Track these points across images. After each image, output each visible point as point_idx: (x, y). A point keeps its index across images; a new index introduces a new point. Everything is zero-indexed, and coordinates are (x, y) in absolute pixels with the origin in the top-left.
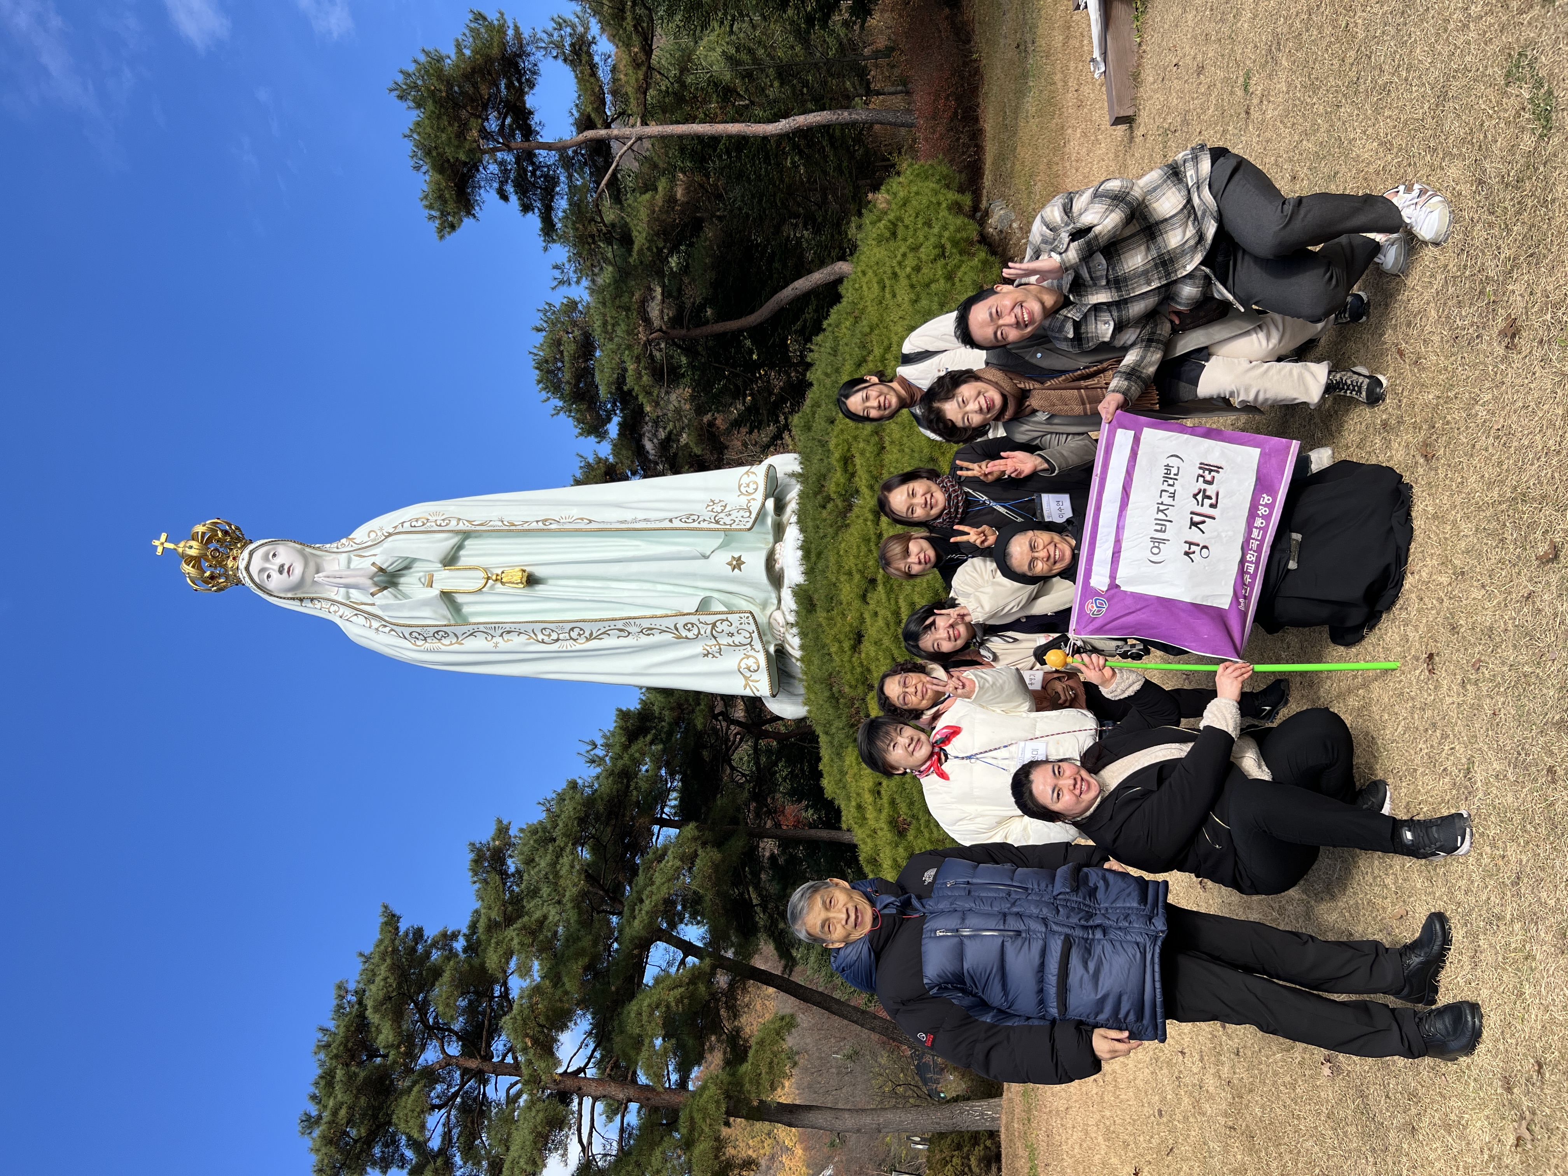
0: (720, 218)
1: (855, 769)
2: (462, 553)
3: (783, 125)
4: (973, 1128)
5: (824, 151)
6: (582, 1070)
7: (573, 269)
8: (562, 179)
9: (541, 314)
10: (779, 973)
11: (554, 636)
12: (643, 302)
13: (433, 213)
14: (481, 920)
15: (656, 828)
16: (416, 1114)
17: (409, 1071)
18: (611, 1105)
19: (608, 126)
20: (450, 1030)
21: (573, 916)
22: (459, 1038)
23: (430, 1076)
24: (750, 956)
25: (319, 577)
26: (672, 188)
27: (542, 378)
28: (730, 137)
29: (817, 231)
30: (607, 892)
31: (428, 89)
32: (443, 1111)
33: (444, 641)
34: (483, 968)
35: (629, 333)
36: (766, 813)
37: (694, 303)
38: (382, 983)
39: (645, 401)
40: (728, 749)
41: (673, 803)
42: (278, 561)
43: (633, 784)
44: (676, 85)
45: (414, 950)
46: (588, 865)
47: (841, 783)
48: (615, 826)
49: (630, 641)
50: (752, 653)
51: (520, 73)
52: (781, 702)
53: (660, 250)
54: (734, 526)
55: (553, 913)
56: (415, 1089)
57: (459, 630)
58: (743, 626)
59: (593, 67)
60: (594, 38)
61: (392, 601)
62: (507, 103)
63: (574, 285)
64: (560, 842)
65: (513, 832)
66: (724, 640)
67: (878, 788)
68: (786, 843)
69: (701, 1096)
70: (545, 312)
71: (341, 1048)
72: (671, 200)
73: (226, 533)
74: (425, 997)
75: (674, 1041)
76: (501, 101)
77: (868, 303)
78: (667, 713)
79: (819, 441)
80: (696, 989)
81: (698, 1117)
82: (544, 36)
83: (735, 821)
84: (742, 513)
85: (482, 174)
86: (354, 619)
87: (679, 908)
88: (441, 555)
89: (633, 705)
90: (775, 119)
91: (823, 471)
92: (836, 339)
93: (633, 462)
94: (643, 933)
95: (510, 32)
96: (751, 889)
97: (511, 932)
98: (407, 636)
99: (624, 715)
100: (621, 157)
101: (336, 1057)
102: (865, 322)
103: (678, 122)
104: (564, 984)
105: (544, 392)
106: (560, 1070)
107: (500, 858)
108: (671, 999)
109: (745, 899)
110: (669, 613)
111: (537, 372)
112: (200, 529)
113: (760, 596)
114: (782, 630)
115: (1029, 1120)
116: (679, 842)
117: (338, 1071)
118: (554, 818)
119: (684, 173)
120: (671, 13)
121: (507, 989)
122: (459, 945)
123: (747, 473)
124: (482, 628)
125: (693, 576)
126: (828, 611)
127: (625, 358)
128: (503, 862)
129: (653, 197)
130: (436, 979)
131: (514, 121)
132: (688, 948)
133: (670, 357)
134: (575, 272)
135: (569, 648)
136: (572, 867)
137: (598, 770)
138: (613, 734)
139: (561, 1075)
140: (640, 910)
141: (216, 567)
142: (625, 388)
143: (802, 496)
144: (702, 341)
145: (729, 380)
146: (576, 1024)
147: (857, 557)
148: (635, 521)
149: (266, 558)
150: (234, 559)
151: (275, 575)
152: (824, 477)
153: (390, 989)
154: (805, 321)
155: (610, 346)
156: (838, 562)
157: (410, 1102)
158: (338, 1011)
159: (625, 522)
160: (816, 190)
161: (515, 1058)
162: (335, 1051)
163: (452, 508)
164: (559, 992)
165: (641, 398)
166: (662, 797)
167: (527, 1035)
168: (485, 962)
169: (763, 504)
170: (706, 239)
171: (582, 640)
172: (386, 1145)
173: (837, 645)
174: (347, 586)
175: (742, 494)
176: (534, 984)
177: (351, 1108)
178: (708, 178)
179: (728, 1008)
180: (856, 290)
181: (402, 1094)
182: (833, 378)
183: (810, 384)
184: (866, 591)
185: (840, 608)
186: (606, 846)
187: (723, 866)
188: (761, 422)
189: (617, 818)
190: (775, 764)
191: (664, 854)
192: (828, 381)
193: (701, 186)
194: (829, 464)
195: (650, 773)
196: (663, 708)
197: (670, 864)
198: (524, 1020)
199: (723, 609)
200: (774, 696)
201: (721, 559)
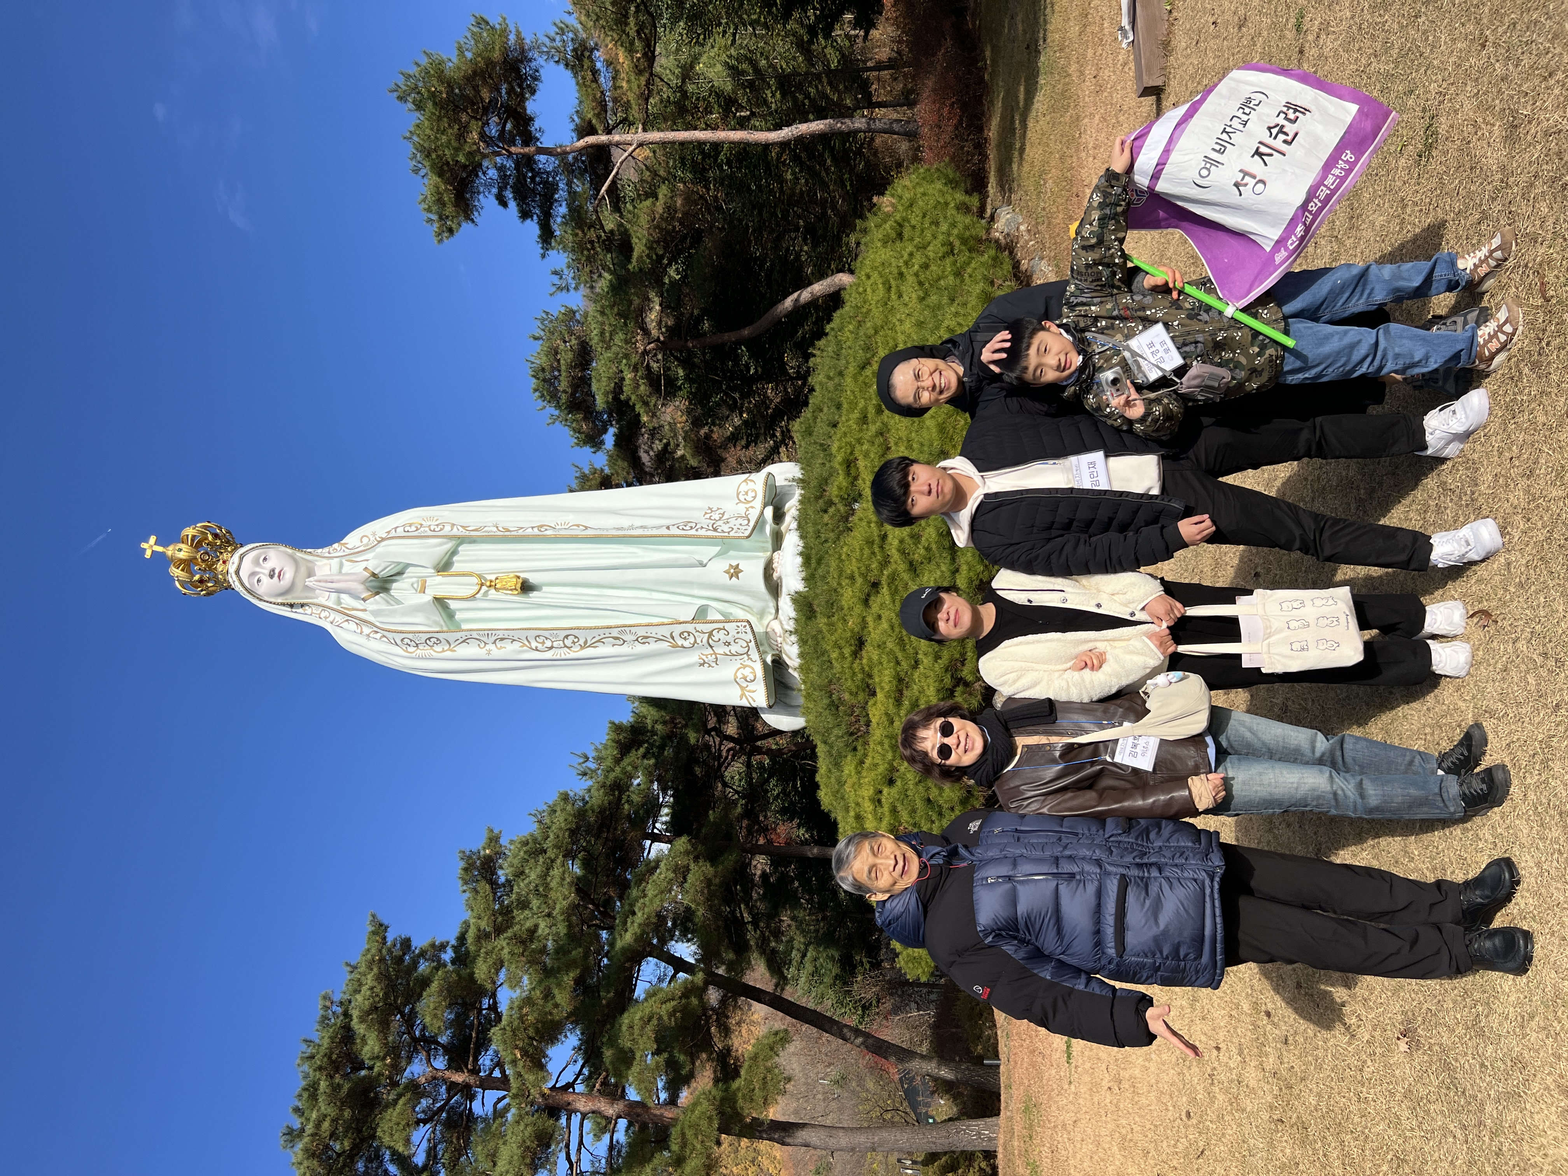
0: (720, 230)
1: (854, 779)
2: (455, 558)
3: (785, 133)
4: (970, 1148)
5: (825, 164)
6: (571, 1085)
7: (572, 275)
8: (561, 185)
9: (538, 323)
10: (770, 990)
11: (548, 644)
12: (641, 312)
13: (432, 216)
14: (470, 931)
15: (648, 842)
16: (401, 1127)
17: (395, 1084)
18: (599, 1124)
19: (609, 132)
20: (438, 1043)
21: (562, 929)
22: (446, 1051)
23: (415, 1089)
24: (742, 972)
25: (310, 582)
26: (672, 197)
27: (539, 386)
28: (734, 144)
29: (816, 243)
30: (597, 906)
31: (429, 91)
32: (428, 1126)
33: (436, 648)
34: (471, 978)
35: (627, 342)
36: (757, 830)
37: (692, 315)
38: (368, 993)
39: (642, 411)
40: (720, 765)
41: (664, 819)
42: (269, 565)
43: (625, 798)
44: (678, 94)
45: (400, 960)
46: (578, 878)
47: (839, 794)
48: (606, 839)
49: (625, 649)
50: (749, 663)
51: (521, 79)
52: (778, 713)
53: (659, 259)
54: (732, 534)
55: (543, 926)
56: (401, 1102)
57: (452, 637)
58: (740, 635)
59: (595, 72)
60: (596, 45)
61: (384, 606)
62: (508, 108)
63: (572, 291)
64: (551, 854)
65: (504, 841)
66: (721, 650)
67: (879, 796)
68: (778, 858)
69: (693, 1111)
70: (543, 320)
71: (325, 1059)
72: (670, 209)
73: (216, 536)
74: (413, 1009)
75: (665, 1056)
76: (502, 106)
77: (873, 306)
78: (659, 727)
79: (822, 445)
80: (688, 1004)
81: (689, 1134)
82: (547, 40)
83: (728, 837)
84: (740, 521)
85: (481, 179)
86: (345, 625)
87: (670, 924)
88: (435, 559)
89: (626, 718)
90: (778, 127)
91: (825, 475)
92: (839, 343)
93: (628, 473)
94: (635, 947)
95: (512, 38)
96: (742, 907)
97: (502, 943)
98: (399, 642)
99: (618, 728)
100: (622, 163)
101: (320, 1068)
102: (869, 325)
103: (679, 130)
104: (554, 997)
105: (540, 401)
106: (550, 1084)
107: (490, 867)
108: (663, 1013)
109: (736, 917)
110: (666, 621)
111: (535, 381)
112: (190, 532)
113: (758, 605)
114: (779, 640)
115: (1031, 1137)
116: (670, 856)
117: (322, 1083)
118: (546, 829)
119: (685, 183)
120: (674, 19)
121: (495, 1003)
122: (448, 956)
123: (745, 481)
124: (475, 635)
125: (690, 584)
126: (829, 617)
127: (622, 367)
128: (494, 873)
129: (654, 204)
130: (423, 989)
131: (514, 127)
132: (679, 964)
133: (667, 369)
134: (573, 278)
135: (563, 657)
136: (563, 879)
137: (590, 783)
138: (606, 747)
139: (551, 1089)
140: (633, 923)
141: (205, 571)
142: (622, 397)
144: (699, 353)
145: (725, 393)
146: (566, 1036)
147: (859, 560)
148: (631, 528)
149: (256, 562)
150: (224, 562)
151: (265, 579)
152: (826, 481)
153: (377, 999)
154: (805, 330)
155: (607, 355)
156: (838, 567)
157: (395, 1114)
158: (323, 1022)
159: (622, 529)
160: (816, 203)
161: (503, 1072)
162: (319, 1063)
163: (446, 513)
164: (550, 1005)
165: (639, 408)
166: (652, 808)
167: (516, 1047)
168: (474, 973)
169: (762, 513)
170: (706, 248)
171: (576, 648)
172: (370, 1160)
173: (837, 651)
174: (339, 591)
175: (741, 501)
176: (524, 995)
177: (334, 1121)
178: (708, 189)
179: (719, 1026)
180: (860, 294)
181: (387, 1106)
182: (836, 380)
183: (812, 390)
184: (869, 595)
185: (841, 614)
186: (597, 859)
187: (717, 881)
188: (757, 436)
189: (608, 832)
190: (767, 781)
191: (657, 867)
192: (831, 384)
193: (702, 197)
194: (831, 467)
195: (642, 787)
196: (656, 721)
197: (663, 876)
198: (513, 1031)
199: (720, 617)
200: (770, 707)
201: (718, 569)
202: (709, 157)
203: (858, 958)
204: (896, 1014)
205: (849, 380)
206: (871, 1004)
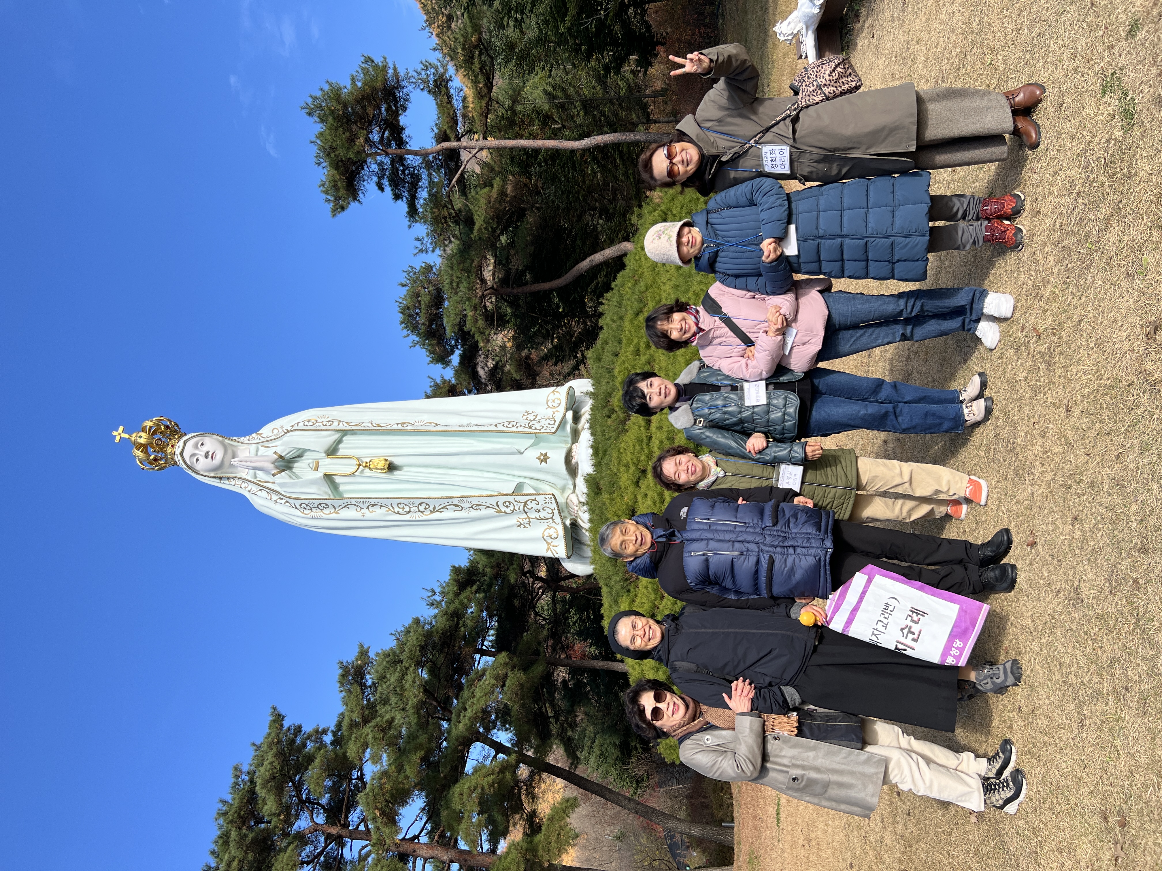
0: (538, 209)
2: (340, 446)
3: (586, 142)
5: (615, 162)
6: (417, 837)
7: (430, 241)
8: (424, 176)
9: (405, 274)
10: (567, 769)
11: (407, 509)
12: (480, 267)
13: (329, 197)
14: (345, 721)
15: (478, 656)
16: (290, 867)
17: (286, 835)
18: (437, 867)
19: (459, 140)
20: (319, 804)
21: (414, 720)
22: (325, 811)
23: (302, 839)
24: (546, 754)
25: (234, 462)
26: (504, 186)
27: (404, 319)
28: (547, 150)
29: (609, 219)
30: (439, 703)
31: (330, 109)
32: (310, 866)
33: (325, 511)
34: (345, 756)
35: (469, 289)
36: (560, 648)
37: (517, 269)
38: (269, 766)
39: (479, 339)
40: (533, 599)
41: (491, 638)
42: (205, 449)
43: (461, 622)
44: (509, 112)
45: (293, 741)
46: (426, 682)
48: (447, 653)
49: (463, 514)
50: (553, 525)
51: (396, 100)
52: (574, 562)
53: (494, 230)
54: (542, 431)
55: (399, 717)
56: (290, 848)
57: (337, 503)
58: (547, 505)
59: (449, 97)
60: (451, 77)
61: (288, 480)
62: (386, 121)
63: (430, 253)
64: (405, 664)
65: (372, 654)
66: (533, 515)
68: (574, 671)
69: (505, 858)
70: (408, 272)
71: (236, 815)
72: (503, 194)
73: (167, 427)
74: (301, 778)
75: (486, 815)
76: (382, 120)
77: (645, 270)
78: (488, 570)
79: (607, 369)
80: (504, 777)
82: (415, 74)
83: (537, 653)
84: (548, 421)
85: (366, 172)
86: (259, 493)
87: (493, 717)
88: (326, 447)
89: (464, 563)
90: (580, 138)
91: (609, 390)
92: (621, 296)
93: (469, 383)
94: (466, 734)
95: (391, 71)
96: (547, 705)
97: (367, 730)
98: (298, 506)
99: (457, 570)
100: (468, 162)
101: (232, 822)
102: (642, 283)
103: (509, 138)
104: (405, 771)
105: (405, 331)
106: (401, 837)
107: (361, 673)
108: (485, 784)
109: (542, 712)
110: (493, 493)
111: (401, 315)
112: (148, 424)
113: (560, 483)
114: (576, 508)
116: (494, 667)
117: (232, 833)
118: (402, 645)
119: (513, 175)
120: (507, 60)
121: (362, 775)
122: (328, 739)
123: (553, 392)
124: (353, 502)
125: (511, 466)
126: (611, 494)
127: (466, 307)
128: (363, 677)
129: (490, 192)
130: (310, 764)
131: (391, 134)
132: (499, 748)
133: (498, 308)
134: (431, 243)
135: (418, 519)
136: (414, 682)
137: (436, 611)
138: (448, 585)
139: (401, 840)
140: (464, 716)
141: (158, 452)
142: (465, 329)
143: (593, 409)
144: (523, 298)
145: (541, 326)
146: (413, 801)
147: (633, 453)
148: (469, 425)
149: (196, 446)
150: (172, 446)
151: (202, 459)
152: (610, 395)
153: (275, 771)
154: (598, 283)
155: (455, 298)
156: (618, 457)
157: (286, 857)
158: (235, 787)
159: (462, 426)
160: (609, 190)
161: (367, 826)
162: (231, 817)
163: (335, 413)
164: (401, 777)
165: (477, 337)
166: (481, 632)
167: (376, 808)
168: (346, 752)
169: (565, 416)
170: (528, 223)
171: (427, 512)
174: (255, 469)
175: (549, 407)
176: (383, 769)
177: (241, 861)
178: (531, 179)
179: (528, 794)
180: (637, 260)
181: (280, 851)
182: (618, 323)
183: (601, 328)
184: (639, 479)
185: (620, 491)
186: (439, 669)
187: (527, 685)
188: (564, 357)
189: (449, 648)
190: (568, 611)
191: (483, 675)
192: (614, 326)
193: (525, 185)
194: (614, 385)
195: (475, 614)
196: (486, 566)
197: (487, 682)
198: (374, 796)
199: (533, 491)
200: (569, 558)
201: (532, 455)
202: (532, 156)
203: (633, 744)
204: (661, 787)
205: (627, 323)
206: (642, 779)
